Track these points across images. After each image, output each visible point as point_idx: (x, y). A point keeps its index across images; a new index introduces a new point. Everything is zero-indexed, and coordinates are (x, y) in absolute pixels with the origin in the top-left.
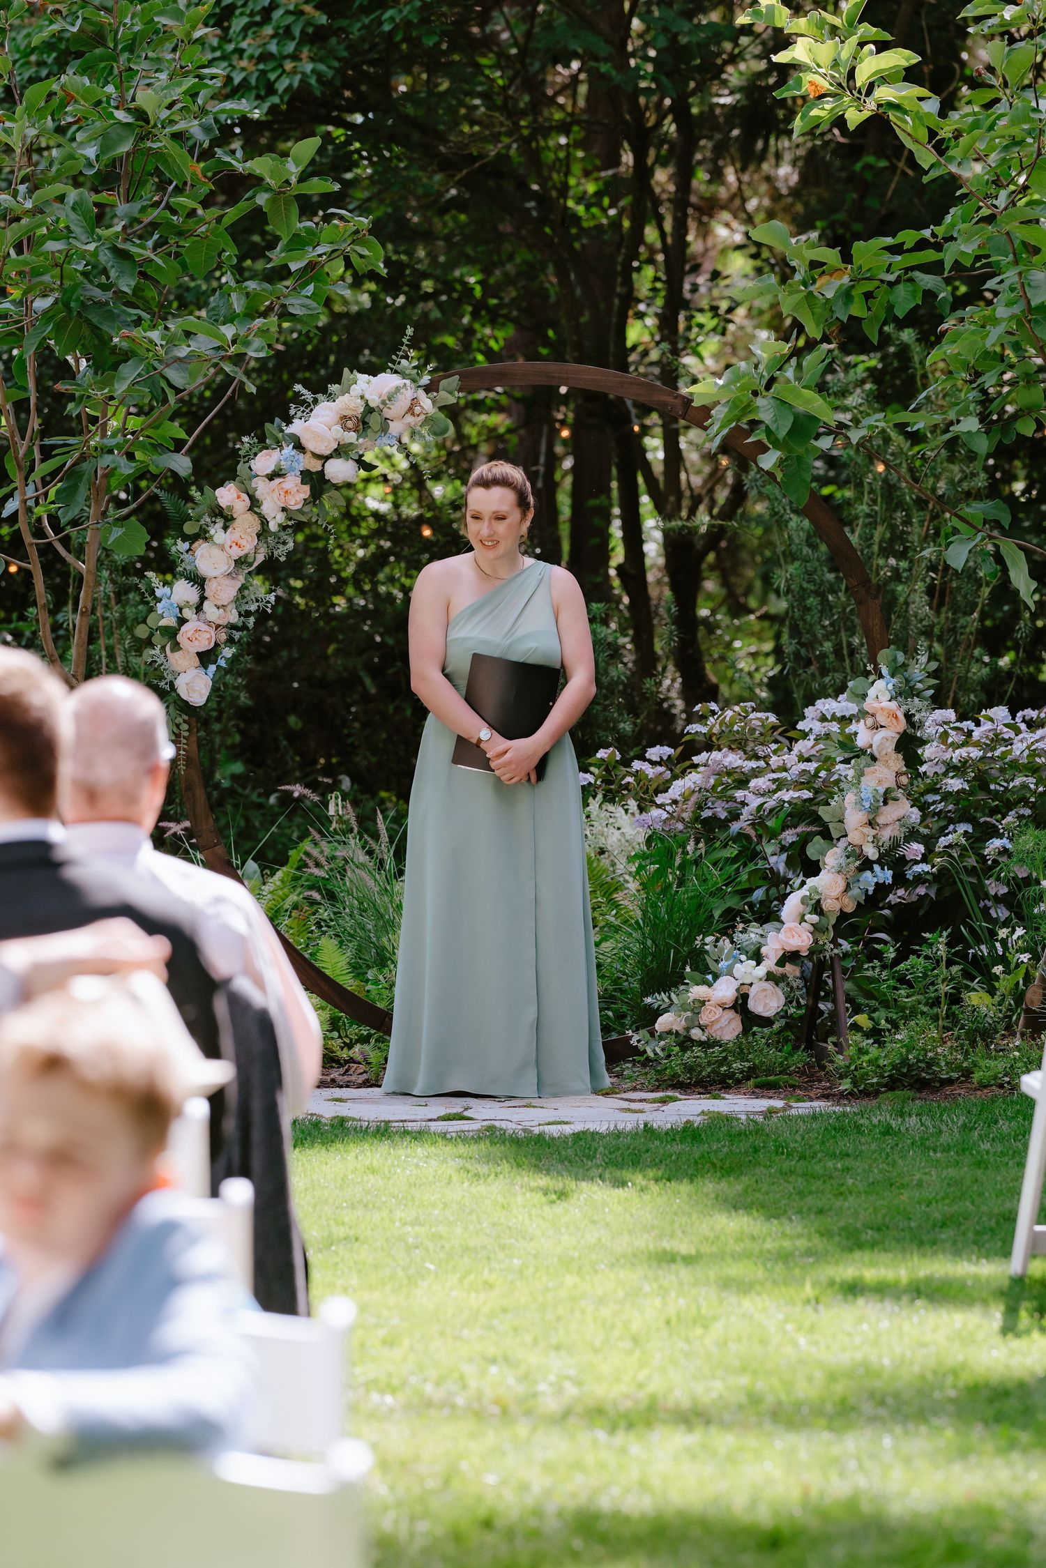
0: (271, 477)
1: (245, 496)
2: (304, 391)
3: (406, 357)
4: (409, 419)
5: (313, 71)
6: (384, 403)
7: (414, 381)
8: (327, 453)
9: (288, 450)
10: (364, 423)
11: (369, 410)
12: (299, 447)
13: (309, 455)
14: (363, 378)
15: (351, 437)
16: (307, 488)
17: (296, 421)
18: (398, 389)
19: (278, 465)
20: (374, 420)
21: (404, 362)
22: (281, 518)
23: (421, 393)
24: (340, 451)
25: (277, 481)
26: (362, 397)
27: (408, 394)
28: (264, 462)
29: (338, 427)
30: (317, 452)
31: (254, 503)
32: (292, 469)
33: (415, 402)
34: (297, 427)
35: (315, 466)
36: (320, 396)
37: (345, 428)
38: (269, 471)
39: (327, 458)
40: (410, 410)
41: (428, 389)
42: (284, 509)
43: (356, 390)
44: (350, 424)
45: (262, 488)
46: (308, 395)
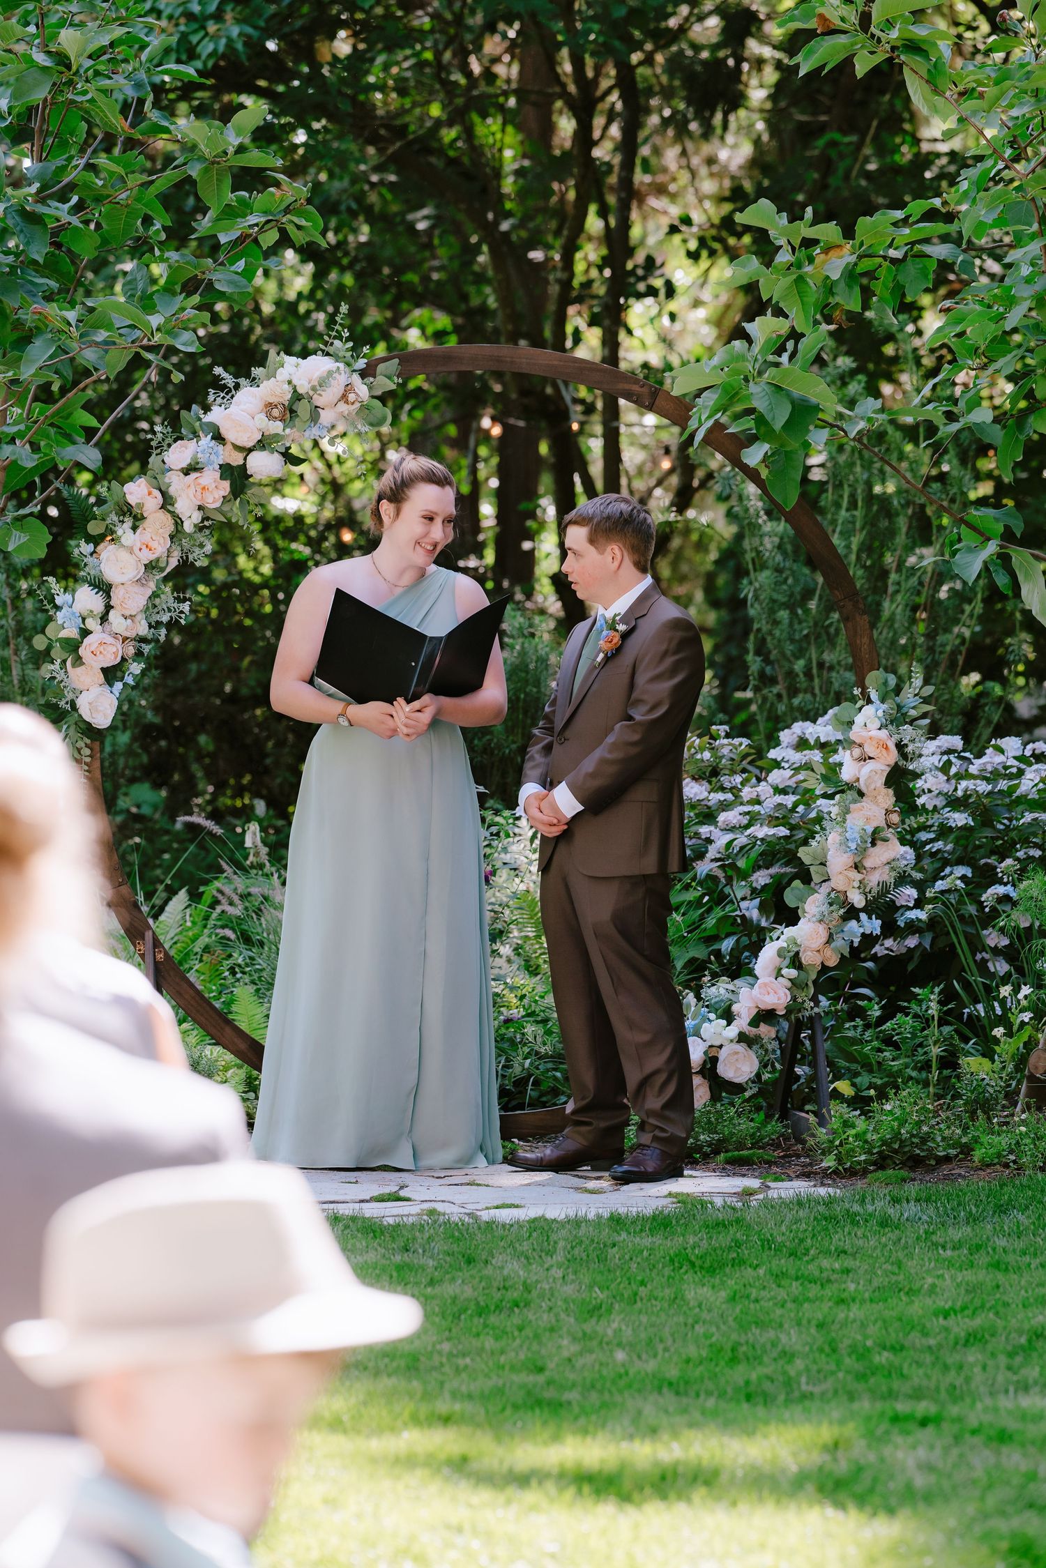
0: (186, 472)
1: (157, 493)
2: (225, 375)
3: (340, 338)
4: (343, 407)
5: (240, 35)
6: (314, 389)
7: (348, 364)
8: (250, 444)
9: (206, 441)
10: (292, 411)
11: (297, 397)
12: (218, 438)
13: (229, 446)
14: (290, 361)
15: (276, 427)
16: (226, 485)
17: (215, 408)
18: (330, 373)
19: (195, 458)
20: (303, 409)
21: (337, 343)
22: (197, 517)
23: (356, 378)
24: (263, 444)
25: (194, 475)
26: (290, 382)
27: (342, 379)
28: (179, 454)
29: (263, 416)
30: (239, 443)
31: (167, 501)
32: (210, 463)
33: (349, 388)
34: (216, 415)
35: (236, 459)
36: (242, 381)
37: (270, 417)
38: (184, 465)
39: (250, 450)
40: (344, 398)
41: (364, 374)
42: (200, 508)
43: (283, 374)
44: (276, 412)
45: (177, 484)
46: (229, 380)
